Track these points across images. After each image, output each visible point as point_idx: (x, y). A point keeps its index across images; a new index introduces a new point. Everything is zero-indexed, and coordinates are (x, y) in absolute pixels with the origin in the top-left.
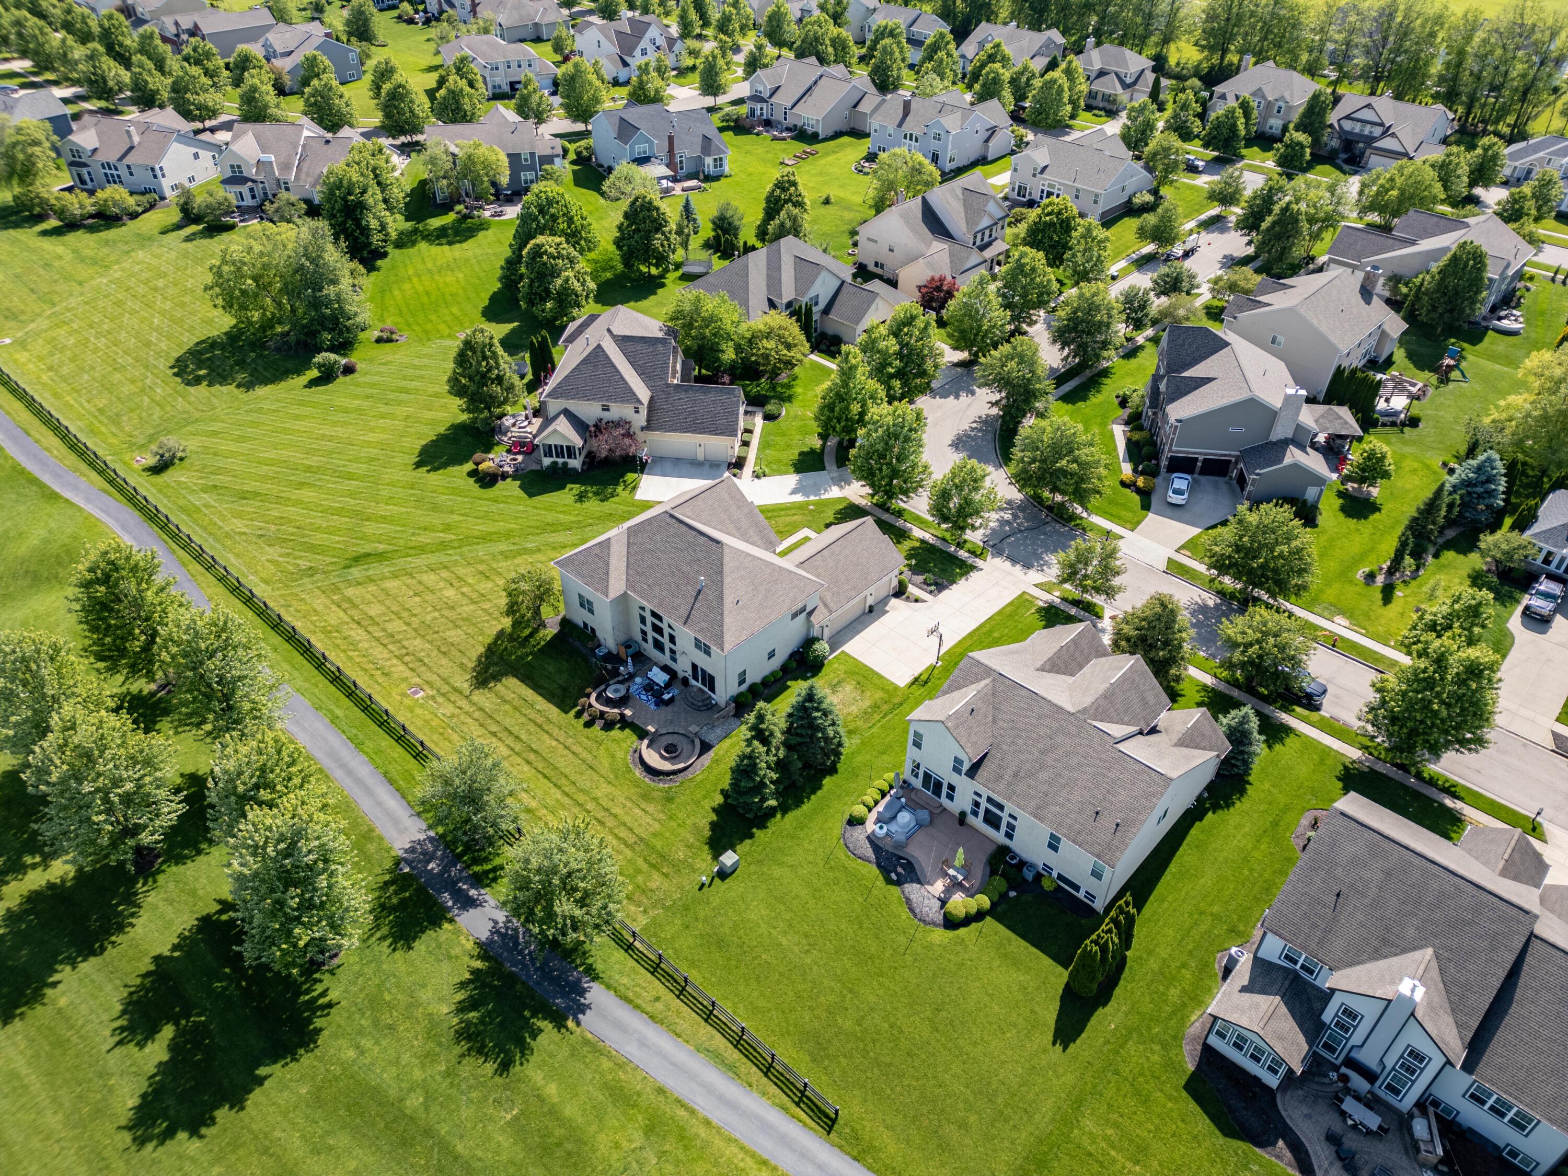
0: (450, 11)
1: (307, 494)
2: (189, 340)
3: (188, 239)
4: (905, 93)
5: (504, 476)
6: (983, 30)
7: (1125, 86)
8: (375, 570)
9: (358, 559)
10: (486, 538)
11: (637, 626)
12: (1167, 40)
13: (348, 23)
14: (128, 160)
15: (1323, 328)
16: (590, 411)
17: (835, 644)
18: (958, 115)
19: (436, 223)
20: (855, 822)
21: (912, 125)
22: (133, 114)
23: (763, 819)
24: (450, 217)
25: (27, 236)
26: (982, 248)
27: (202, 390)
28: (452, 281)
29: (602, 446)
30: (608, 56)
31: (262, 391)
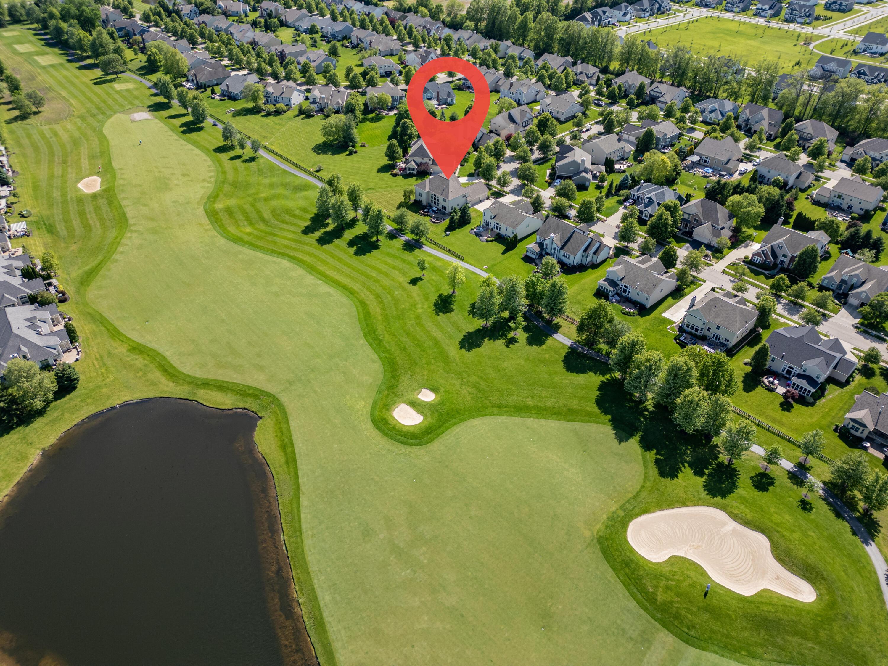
0: (362, 44)
1: (353, 177)
2: (314, 145)
3: (302, 119)
4: (514, 79)
5: (398, 175)
6: (546, 56)
7: (588, 77)
8: (372, 191)
9: (368, 189)
10: (396, 186)
11: (431, 199)
12: (609, 61)
13: (330, 49)
14: (282, 96)
15: (603, 147)
16: (419, 160)
17: (472, 206)
18: (527, 87)
19: (370, 116)
20: (472, 229)
21: (513, 90)
22: (285, 82)
23: (455, 229)
24: (373, 115)
25: (258, 117)
26: (524, 127)
27: (321, 155)
28: (378, 132)
29: (422, 168)
30: (417, 63)
31: (336, 156)
